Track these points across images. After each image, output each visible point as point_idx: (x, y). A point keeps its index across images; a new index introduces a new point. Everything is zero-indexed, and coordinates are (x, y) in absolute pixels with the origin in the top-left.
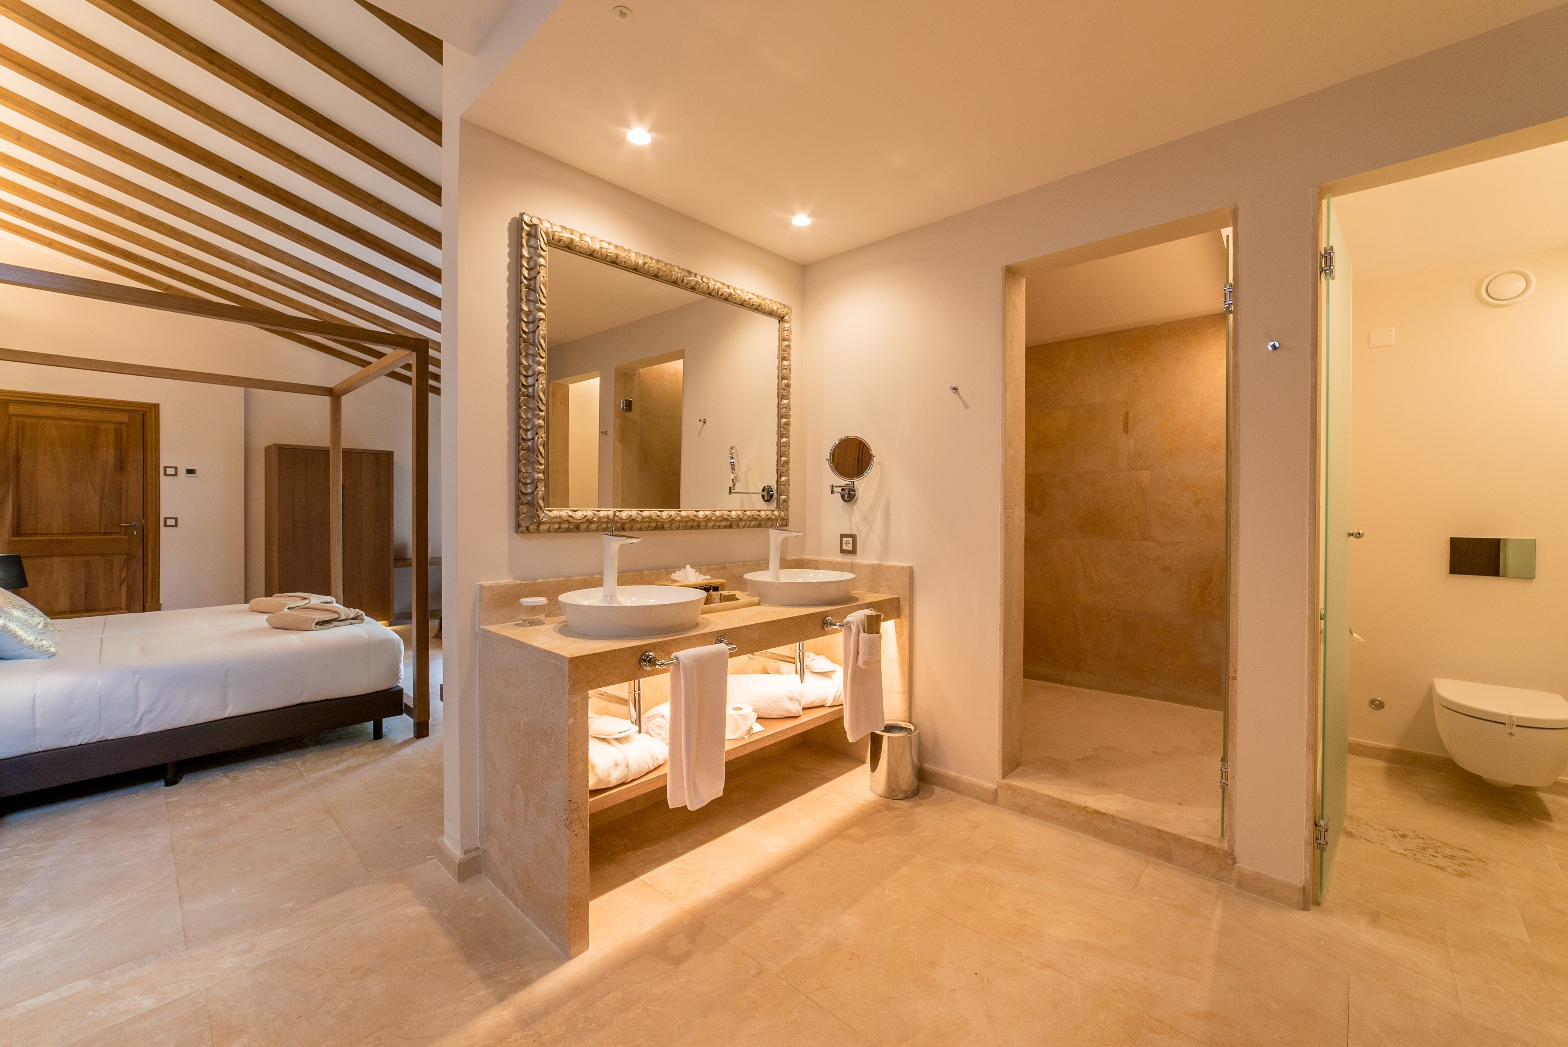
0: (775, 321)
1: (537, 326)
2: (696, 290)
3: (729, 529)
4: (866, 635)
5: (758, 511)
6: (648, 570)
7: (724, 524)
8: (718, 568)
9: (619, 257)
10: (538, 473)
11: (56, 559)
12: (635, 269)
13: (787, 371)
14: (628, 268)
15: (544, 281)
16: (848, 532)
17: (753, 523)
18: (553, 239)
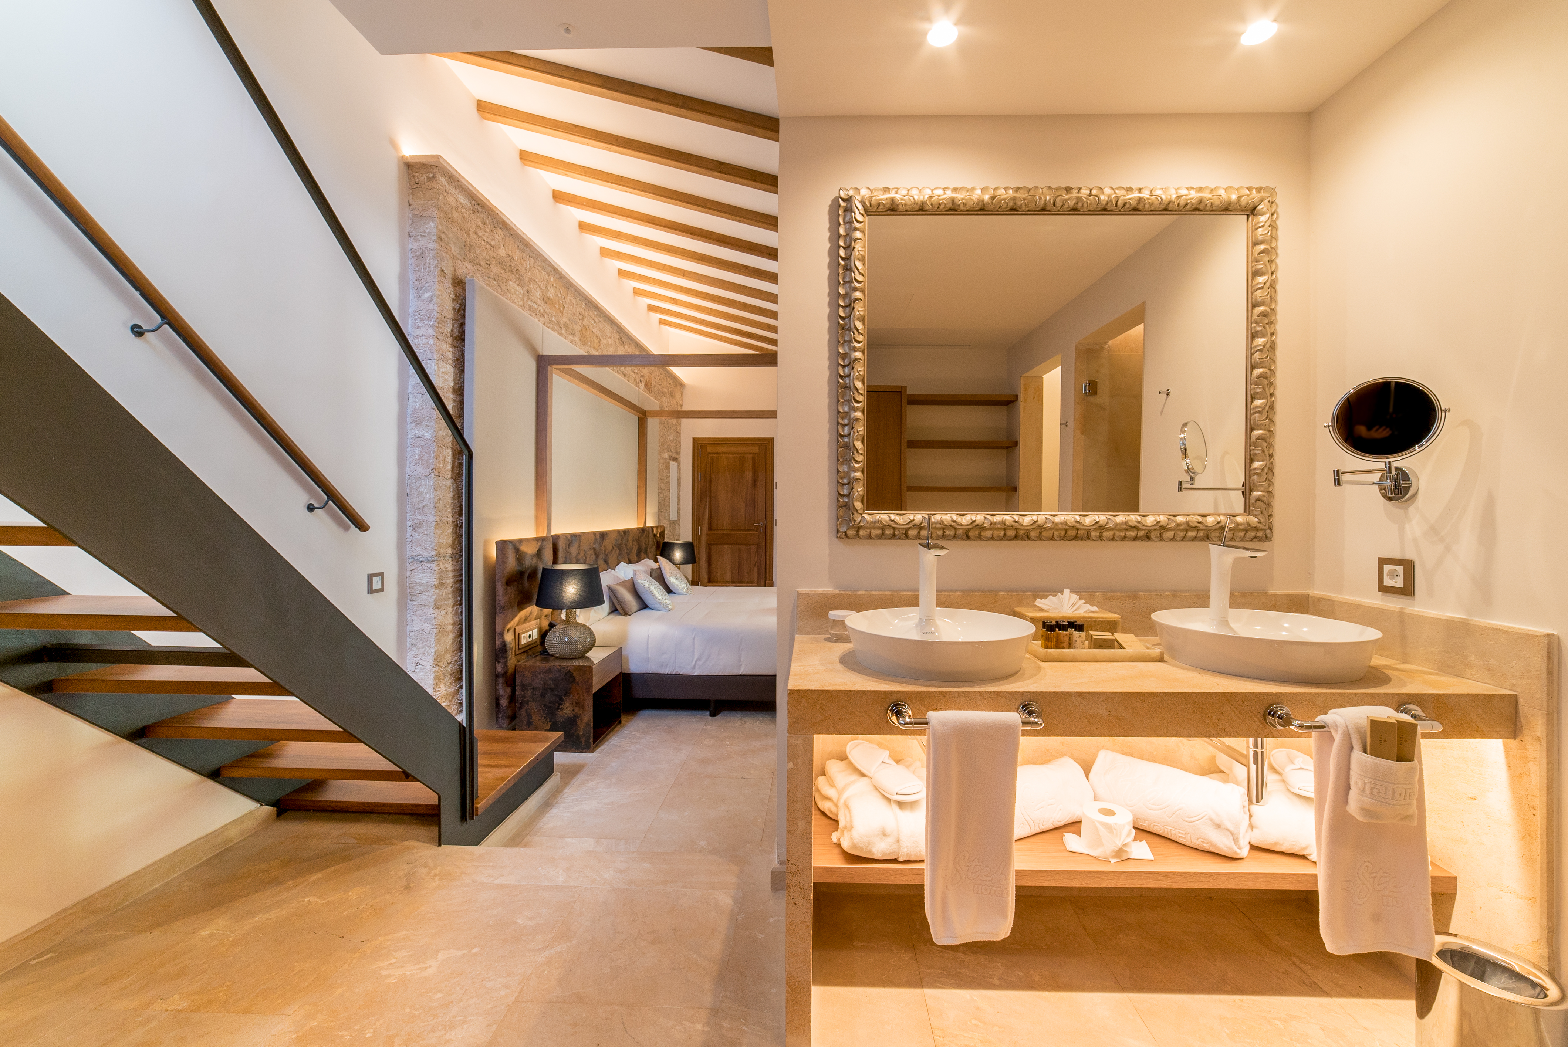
0: (1241, 220)
1: (852, 308)
2: (1080, 211)
3: (1144, 543)
4: (1368, 758)
5: (1201, 516)
6: (1005, 591)
7: (1132, 534)
8: (1123, 596)
9: (956, 201)
10: (855, 472)
11: (726, 546)
12: (981, 209)
13: (1263, 292)
14: (972, 211)
15: (860, 256)
16: (1397, 555)
17: (1191, 534)
18: (871, 206)
